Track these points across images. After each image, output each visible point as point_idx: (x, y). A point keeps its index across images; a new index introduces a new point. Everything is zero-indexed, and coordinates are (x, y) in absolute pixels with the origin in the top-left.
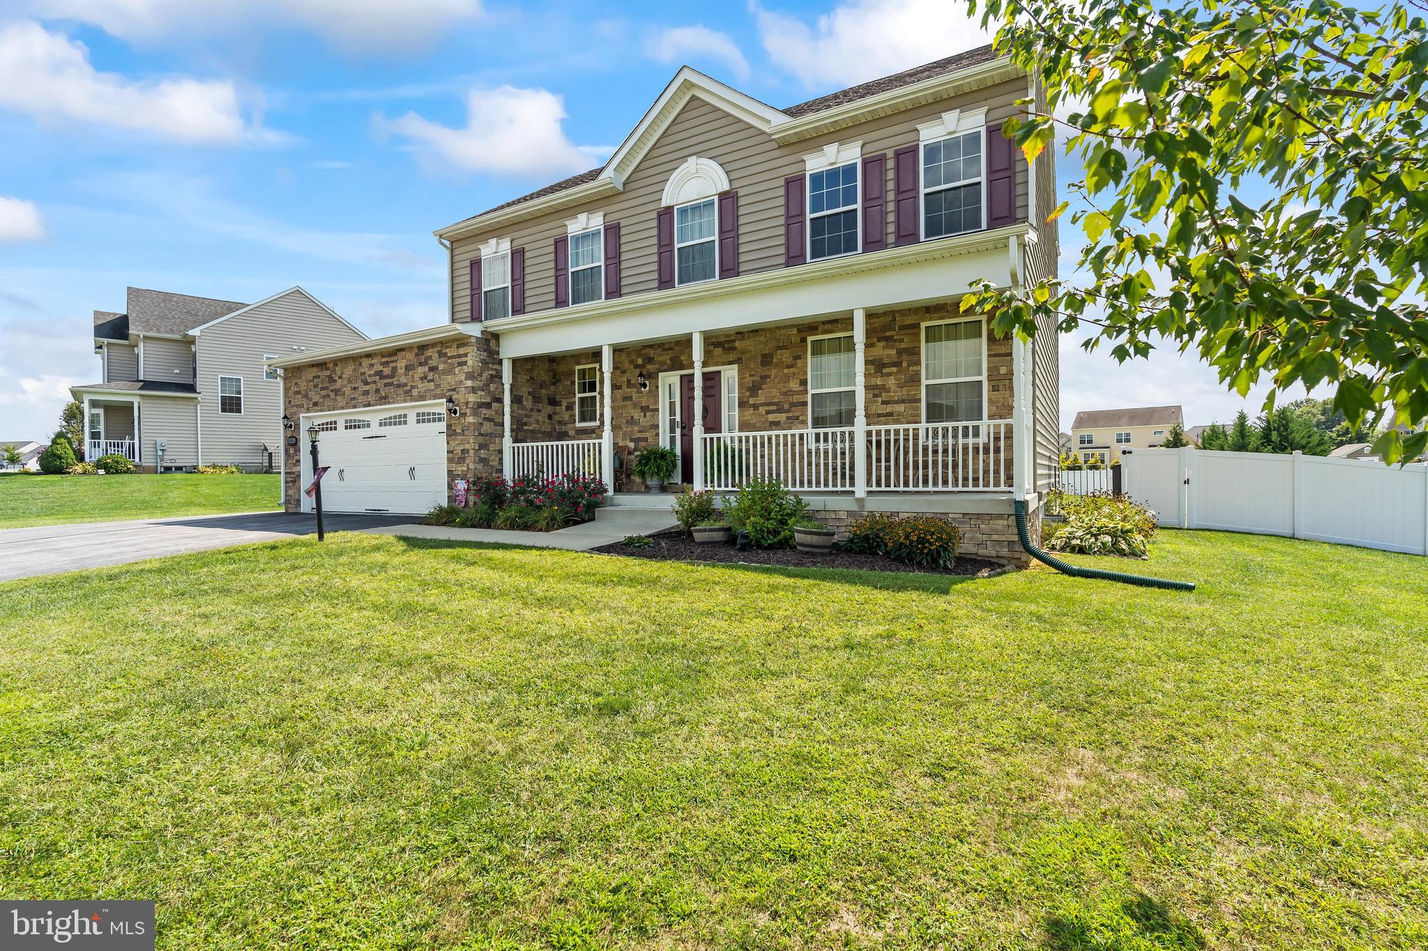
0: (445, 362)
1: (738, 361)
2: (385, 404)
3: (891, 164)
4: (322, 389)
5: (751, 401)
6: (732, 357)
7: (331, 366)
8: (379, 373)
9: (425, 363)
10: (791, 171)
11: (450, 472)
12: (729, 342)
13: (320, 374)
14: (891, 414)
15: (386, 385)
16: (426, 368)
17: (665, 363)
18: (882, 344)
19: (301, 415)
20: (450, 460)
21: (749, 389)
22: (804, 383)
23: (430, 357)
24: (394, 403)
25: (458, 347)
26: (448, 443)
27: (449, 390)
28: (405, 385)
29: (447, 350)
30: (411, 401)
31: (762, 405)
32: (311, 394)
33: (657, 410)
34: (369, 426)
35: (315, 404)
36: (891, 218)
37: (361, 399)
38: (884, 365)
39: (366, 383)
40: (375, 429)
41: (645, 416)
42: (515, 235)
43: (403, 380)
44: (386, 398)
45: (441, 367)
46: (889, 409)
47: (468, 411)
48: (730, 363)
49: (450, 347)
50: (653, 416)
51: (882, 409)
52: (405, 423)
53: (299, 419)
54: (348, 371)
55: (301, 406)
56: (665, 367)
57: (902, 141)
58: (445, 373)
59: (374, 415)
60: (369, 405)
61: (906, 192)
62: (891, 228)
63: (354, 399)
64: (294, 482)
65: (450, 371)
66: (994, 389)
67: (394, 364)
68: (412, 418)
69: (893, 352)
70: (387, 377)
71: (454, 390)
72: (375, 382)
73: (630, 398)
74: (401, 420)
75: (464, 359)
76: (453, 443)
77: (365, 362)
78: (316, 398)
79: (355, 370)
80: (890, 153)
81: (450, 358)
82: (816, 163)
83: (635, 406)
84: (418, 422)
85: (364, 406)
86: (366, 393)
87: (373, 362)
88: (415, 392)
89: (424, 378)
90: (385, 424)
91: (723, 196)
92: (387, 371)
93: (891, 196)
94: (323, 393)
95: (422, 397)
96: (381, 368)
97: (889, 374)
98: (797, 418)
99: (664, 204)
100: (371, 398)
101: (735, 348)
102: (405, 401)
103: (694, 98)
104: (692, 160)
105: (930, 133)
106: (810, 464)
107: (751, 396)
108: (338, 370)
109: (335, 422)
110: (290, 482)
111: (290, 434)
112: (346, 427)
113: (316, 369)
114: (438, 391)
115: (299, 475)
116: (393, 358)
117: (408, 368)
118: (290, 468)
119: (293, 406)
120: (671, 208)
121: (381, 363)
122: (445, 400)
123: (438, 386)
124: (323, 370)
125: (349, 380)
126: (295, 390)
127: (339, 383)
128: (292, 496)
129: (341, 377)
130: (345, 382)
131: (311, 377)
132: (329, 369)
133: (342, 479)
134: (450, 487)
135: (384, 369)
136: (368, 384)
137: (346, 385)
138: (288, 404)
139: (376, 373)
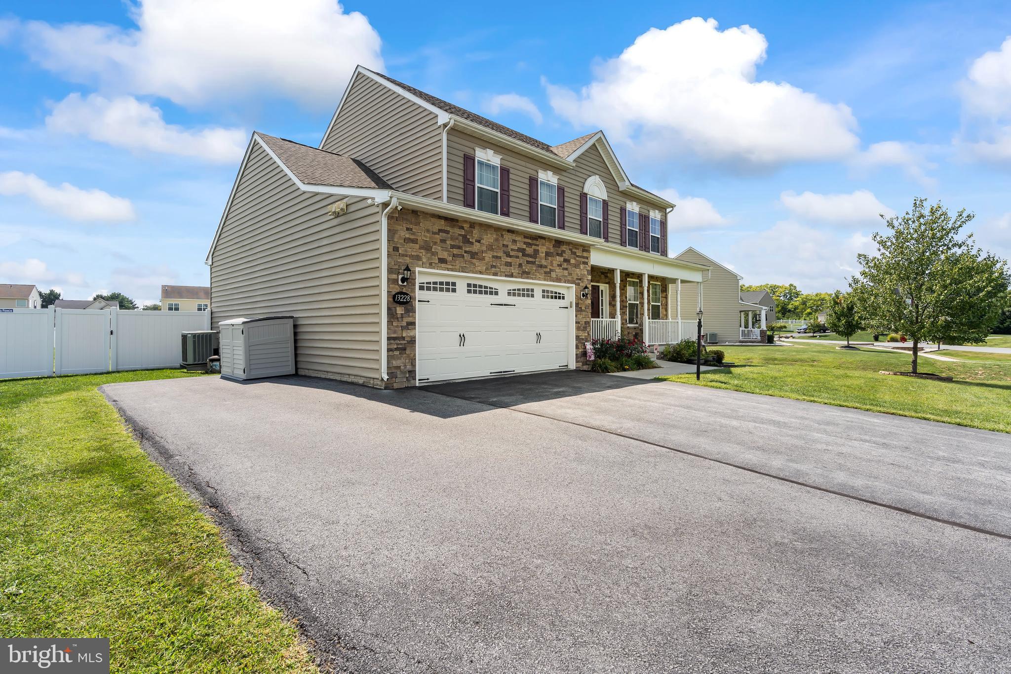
0: (575, 259)
1: (609, 283)
2: (527, 278)
3: (644, 219)
4: (453, 247)
5: (613, 303)
6: (607, 280)
7: (466, 226)
8: (522, 251)
9: (561, 254)
10: (623, 204)
12: (606, 273)
13: (448, 229)
15: (528, 262)
16: (562, 259)
19: (417, 269)
20: (578, 329)
21: (612, 297)
22: (626, 297)
23: (565, 251)
24: (535, 279)
25: (583, 250)
26: (576, 316)
27: (577, 279)
28: (546, 267)
30: (550, 281)
32: (437, 248)
34: (496, 293)
35: (442, 261)
36: (644, 240)
37: (503, 268)
39: (509, 256)
40: (503, 297)
43: (544, 263)
44: (528, 273)
45: (573, 261)
47: (589, 295)
48: (606, 283)
49: (578, 249)
52: (533, 296)
53: (414, 273)
54: (489, 238)
55: (418, 258)
57: (647, 212)
58: (575, 266)
59: (503, 285)
60: (512, 276)
61: (647, 232)
62: (644, 244)
63: (495, 267)
64: (403, 350)
65: (578, 266)
66: (662, 308)
67: (536, 248)
68: (538, 293)
70: (529, 256)
71: (580, 279)
72: (517, 257)
74: (528, 293)
75: (586, 261)
76: (580, 317)
77: (508, 237)
78: (444, 255)
79: (497, 240)
80: (644, 216)
81: (577, 256)
82: (629, 206)
84: (544, 297)
85: (506, 276)
86: (509, 264)
87: (517, 239)
88: (553, 275)
89: (560, 266)
90: (514, 295)
91: (604, 201)
92: (529, 251)
93: (644, 232)
94: (455, 251)
96: (524, 246)
98: (625, 313)
99: (585, 191)
100: (515, 271)
102: (545, 280)
103: (595, 145)
104: (596, 177)
105: (652, 214)
107: (612, 300)
108: (476, 233)
109: (454, 284)
110: (396, 349)
111: (396, 289)
112: (469, 291)
113: (443, 222)
114: (569, 278)
115: (412, 341)
116: (534, 242)
117: (548, 254)
118: (395, 332)
119: (403, 255)
120: (586, 194)
121: (525, 243)
122: (574, 285)
123: (570, 274)
124: (453, 227)
125: (490, 248)
126: (407, 236)
127: (476, 247)
128: (398, 367)
129: (479, 241)
130: (484, 248)
131: (436, 228)
132: (462, 228)
133: (462, 344)
134: (577, 347)
135: (527, 249)
136: (510, 257)
137: (486, 252)
138: (391, 250)
139: (519, 250)
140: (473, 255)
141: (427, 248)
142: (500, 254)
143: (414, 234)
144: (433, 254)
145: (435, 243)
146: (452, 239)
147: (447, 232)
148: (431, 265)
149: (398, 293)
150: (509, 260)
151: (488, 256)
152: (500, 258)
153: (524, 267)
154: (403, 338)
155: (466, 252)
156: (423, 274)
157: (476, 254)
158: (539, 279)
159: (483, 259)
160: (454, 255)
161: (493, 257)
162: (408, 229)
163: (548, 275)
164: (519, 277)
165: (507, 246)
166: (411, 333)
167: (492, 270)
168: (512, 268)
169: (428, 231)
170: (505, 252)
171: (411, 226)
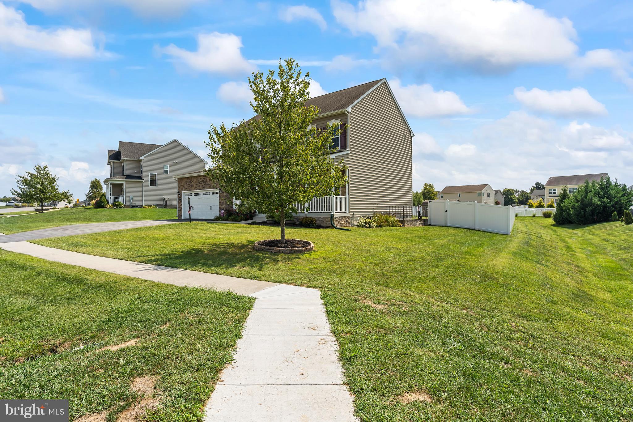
2: (204, 189)
4: (188, 184)
7: (190, 178)
8: (203, 181)
11: (220, 208)
13: (187, 180)
15: (204, 184)
19: (182, 192)
20: (220, 205)
24: (206, 189)
26: (219, 200)
28: (209, 184)
30: (211, 189)
32: (185, 186)
34: (200, 195)
35: (186, 189)
37: (198, 188)
39: (199, 183)
40: (202, 196)
43: (209, 183)
44: (204, 187)
47: (224, 192)
52: (209, 194)
54: (195, 180)
55: (182, 189)
57: (325, 125)
59: (201, 192)
60: (200, 189)
63: (196, 187)
64: (180, 210)
68: (211, 193)
70: (205, 182)
71: (221, 186)
72: (202, 183)
74: (208, 194)
77: (199, 178)
79: (196, 180)
84: (212, 194)
86: (199, 186)
87: (201, 178)
88: (212, 186)
89: (214, 183)
90: (204, 195)
92: (205, 180)
94: (188, 186)
95: (213, 188)
96: (203, 180)
100: (201, 187)
102: (209, 189)
105: (330, 124)
109: (191, 194)
111: (179, 197)
112: (194, 195)
115: (182, 209)
117: (210, 180)
118: (179, 206)
119: (180, 189)
122: (219, 189)
123: (216, 185)
128: (180, 214)
130: (194, 183)
133: (193, 209)
134: (220, 211)
138: (178, 188)
143: (182, 183)
146: (188, 182)
148: (184, 190)
154: (180, 208)
161: (196, 185)
164: (202, 189)
166: (182, 207)
169: (184, 182)
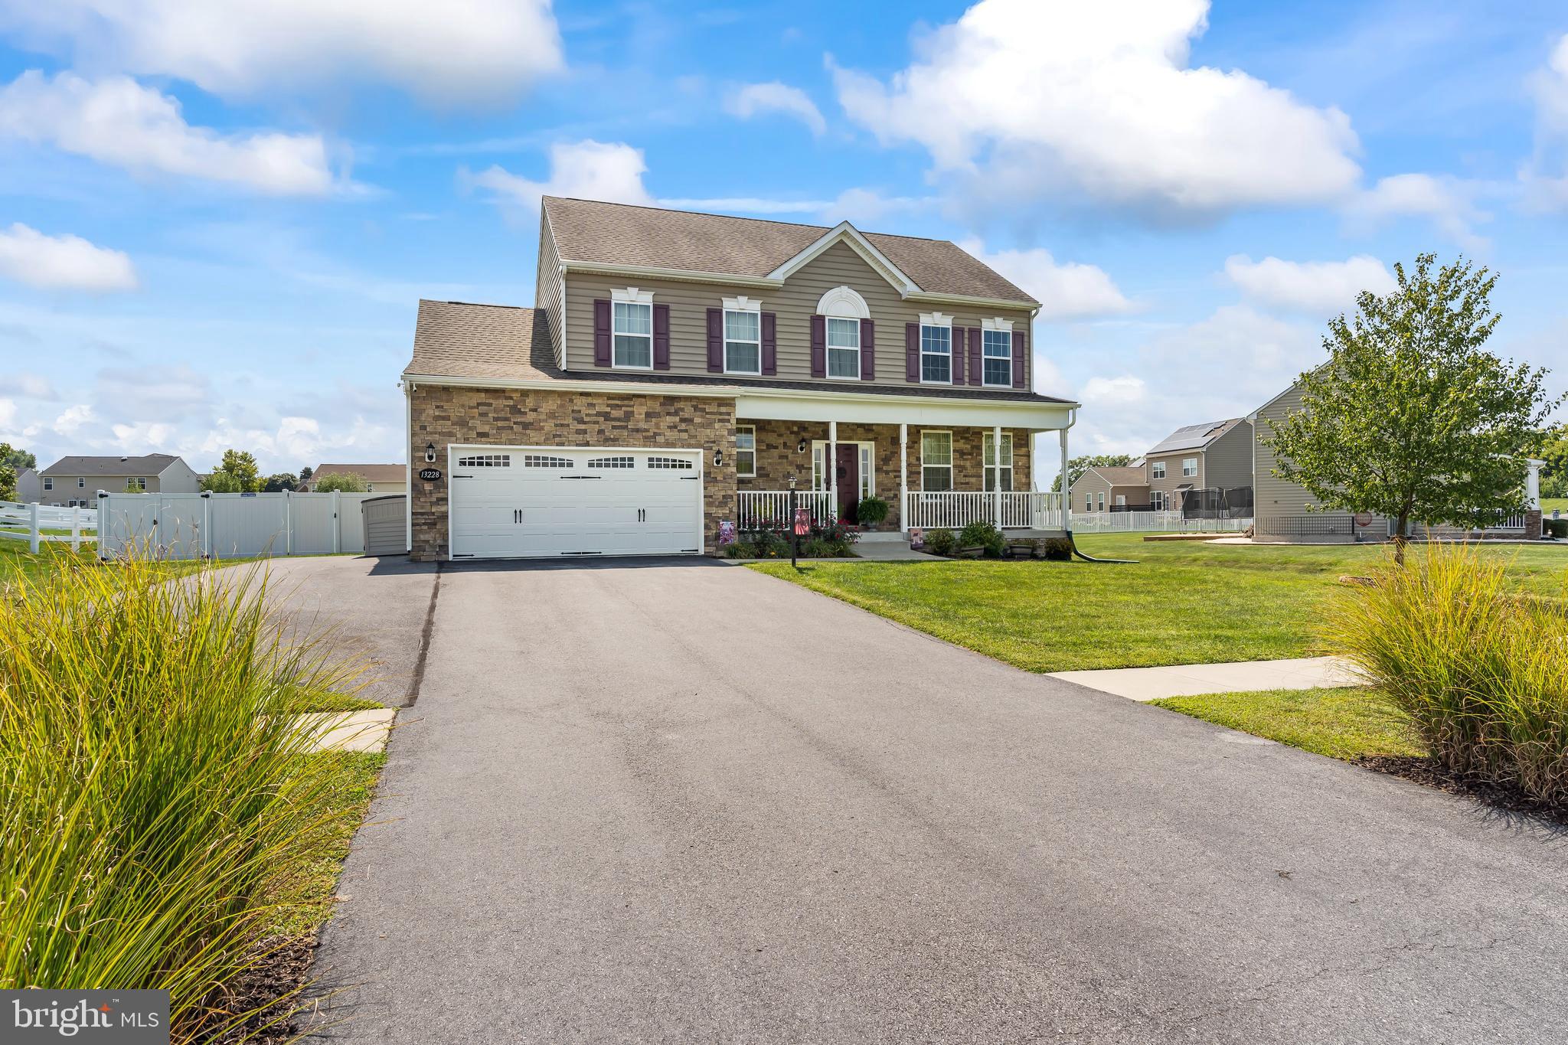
0: (702, 417)
1: (875, 439)
2: (614, 446)
3: (966, 335)
4: (496, 419)
5: (885, 468)
8: (605, 414)
9: (676, 413)
10: (911, 319)
11: (707, 515)
13: (491, 401)
14: (967, 483)
15: (615, 427)
16: (677, 419)
17: (818, 433)
18: (962, 441)
19: (449, 446)
20: (708, 504)
21: (883, 460)
22: (918, 459)
23: (682, 410)
24: (627, 446)
25: (719, 405)
26: (705, 488)
27: (708, 442)
28: (646, 430)
29: (707, 407)
31: (891, 471)
32: (475, 423)
33: (811, 468)
34: (570, 465)
35: (482, 435)
36: (966, 367)
37: (573, 437)
38: (964, 454)
39: (581, 421)
41: (800, 472)
42: (660, 291)
43: (642, 425)
45: (697, 420)
46: (967, 480)
47: (731, 462)
49: (710, 404)
50: (807, 473)
51: (964, 480)
52: (633, 466)
53: (446, 449)
54: (550, 405)
55: (451, 434)
56: (817, 437)
57: (974, 324)
58: (702, 426)
59: (581, 458)
60: (587, 444)
61: (975, 354)
62: (967, 373)
63: (560, 436)
64: (432, 525)
65: (709, 425)
66: (1016, 473)
67: (630, 409)
68: (641, 462)
69: (969, 447)
70: (615, 419)
71: (714, 442)
72: (596, 423)
73: (787, 457)
74: (629, 463)
75: (727, 417)
76: (712, 490)
77: (581, 401)
78: (486, 429)
79: (562, 406)
80: (966, 330)
81: (707, 413)
82: (926, 320)
83: (791, 464)
84: (651, 466)
85: (577, 445)
87: (595, 402)
88: (660, 439)
89: (673, 427)
90: (600, 465)
91: (864, 321)
92: (617, 413)
93: (966, 354)
94: (500, 424)
95: (673, 445)
96: (608, 409)
97: (966, 460)
98: (915, 482)
99: (819, 312)
100: (592, 438)
101: (873, 430)
102: (645, 446)
103: (841, 242)
104: (844, 288)
105: (988, 325)
106: (923, 512)
107: (884, 464)
108: (530, 402)
109: (507, 458)
110: (424, 524)
111: (421, 467)
112: (528, 465)
113: (483, 395)
114: (693, 441)
115: (444, 517)
116: (626, 402)
117: (648, 415)
118: (422, 507)
119: (431, 433)
120: (823, 317)
121: (608, 406)
122: (701, 450)
123: (691, 437)
124: (497, 398)
125: (552, 415)
126: (437, 414)
127: (531, 417)
128: (427, 541)
129: (535, 410)
130: (543, 417)
131: (474, 403)
132: (511, 398)
133: (518, 520)
134: (707, 527)
135: (613, 412)
136: (585, 423)
137: (545, 421)
138: (417, 428)
139: (599, 414)
140: (526, 426)
141: (462, 423)
142: (569, 421)
143: (445, 411)
144: (471, 429)
145: (473, 418)
146: (495, 411)
147: (490, 405)
148: (466, 440)
149: (425, 470)
150: (583, 427)
151: (549, 426)
152: (568, 425)
153: (607, 434)
154: (433, 514)
155: (515, 423)
156: (456, 452)
157: (531, 424)
158: (634, 445)
159: (542, 428)
160: (499, 428)
161: (556, 425)
162: (437, 407)
163: (651, 440)
164: (600, 446)
165: (580, 411)
166: (443, 509)
167: (556, 439)
168: (588, 436)
169: (463, 406)
170: (574, 419)
171: (442, 404)
